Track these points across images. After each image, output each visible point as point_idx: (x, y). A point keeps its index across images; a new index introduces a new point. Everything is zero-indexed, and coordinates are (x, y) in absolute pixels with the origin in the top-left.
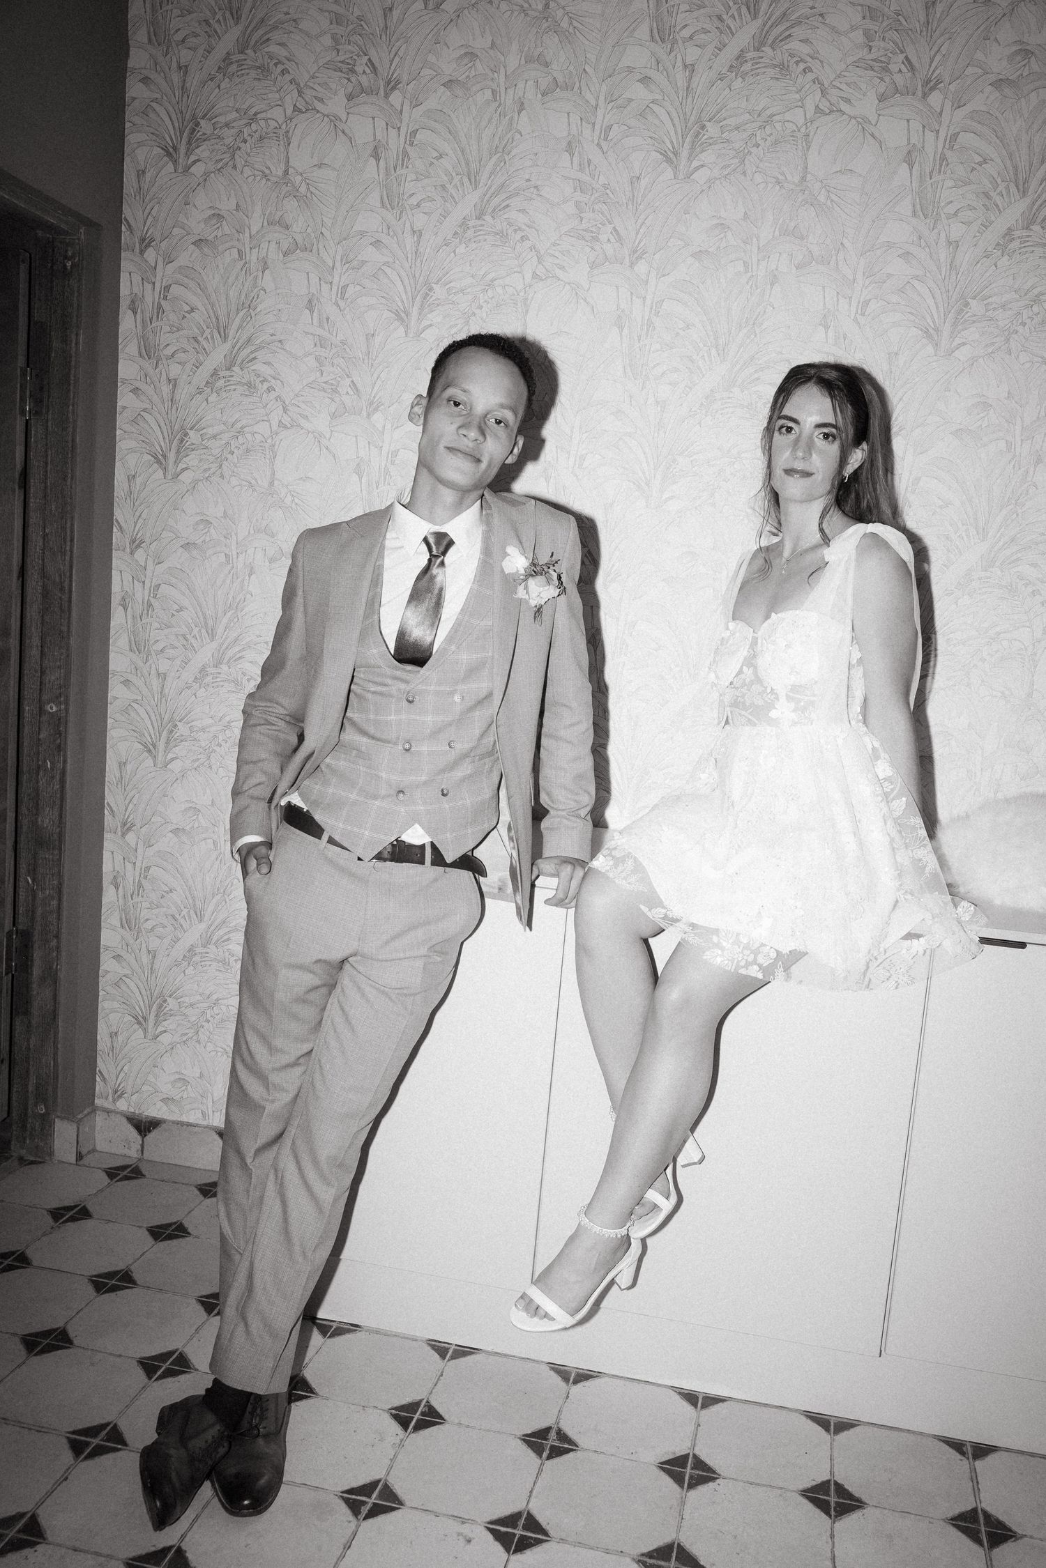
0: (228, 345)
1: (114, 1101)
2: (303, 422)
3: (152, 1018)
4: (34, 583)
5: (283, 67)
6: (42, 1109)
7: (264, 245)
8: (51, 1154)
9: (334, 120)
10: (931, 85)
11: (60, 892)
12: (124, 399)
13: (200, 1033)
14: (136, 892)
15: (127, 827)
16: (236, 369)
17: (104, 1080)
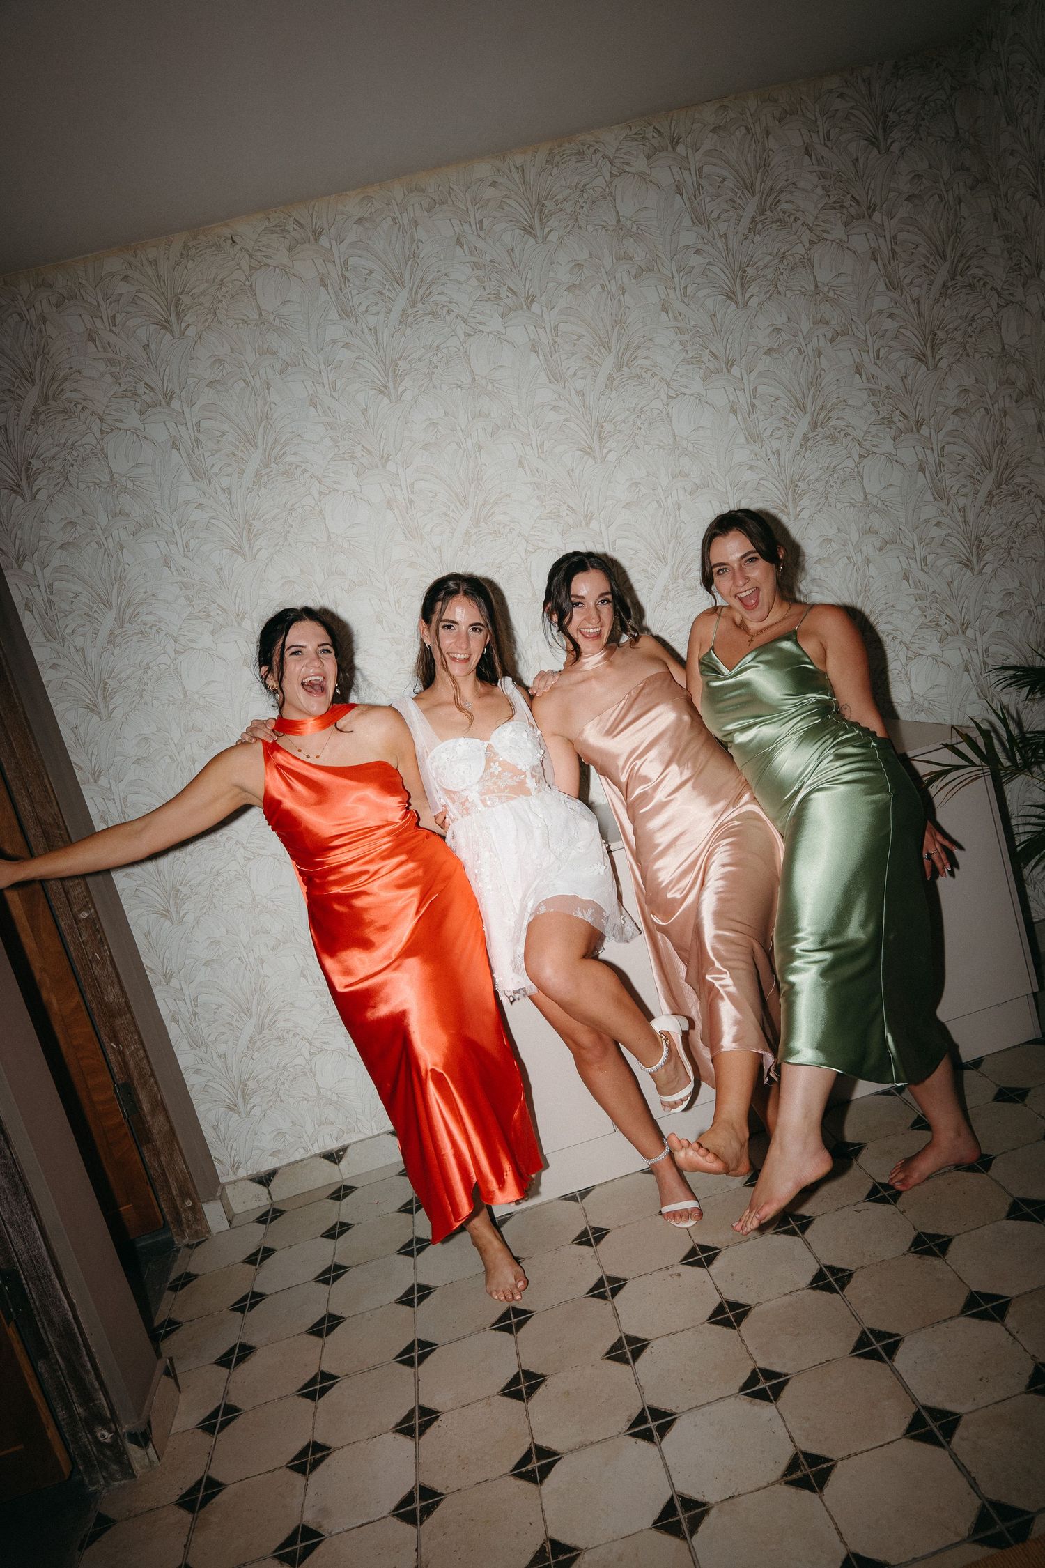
0: (114, 611)
1: (234, 1173)
2: (192, 645)
3: (240, 1102)
4: (33, 832)
5: (81, 406)
6: (189, 1203)
7: (115, 533)
8: (209, 1231)
9: (136, 432)
10: (530, 300)
11: (142, 1043)
12: (47, 675)
13: (281, 1095)
14: (193, 1019)
15: (168, 977)
16: (127, 625)
17: (221, 1162)
